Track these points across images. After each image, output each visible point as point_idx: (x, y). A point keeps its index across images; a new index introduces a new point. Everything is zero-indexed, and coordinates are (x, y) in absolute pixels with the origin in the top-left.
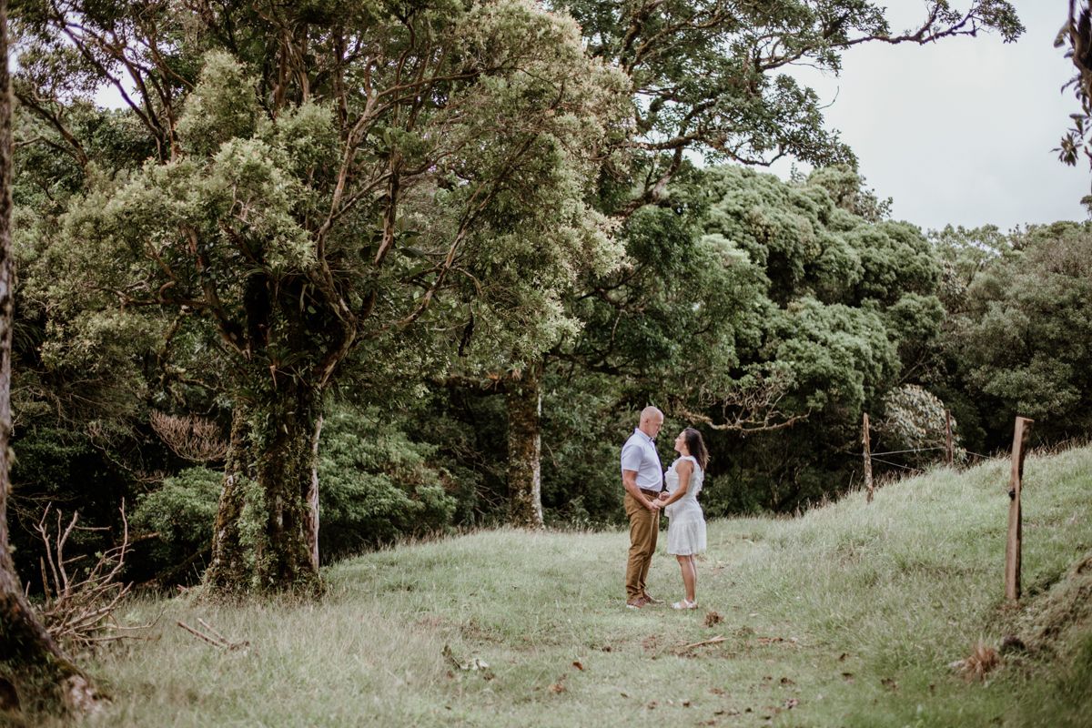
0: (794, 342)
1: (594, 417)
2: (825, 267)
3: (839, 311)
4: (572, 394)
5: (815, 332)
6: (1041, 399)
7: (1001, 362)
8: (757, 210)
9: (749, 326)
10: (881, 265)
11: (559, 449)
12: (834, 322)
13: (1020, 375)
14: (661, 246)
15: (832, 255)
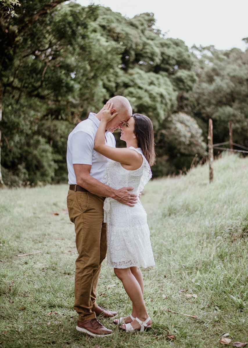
0: (131, 89)
1: (31, 122)
2: (145, 55)
3: (152, 76)
4: (19, 109)
5: (141, 85)
6: (238, 122)
7: (220, 103)
8: (113, 25)
9: (109, 81)
10: (169, 56)
11: (12, 139)
12: (150, 81)
13: (228, 110)
14: (71, 28)
15: (148, 50)
